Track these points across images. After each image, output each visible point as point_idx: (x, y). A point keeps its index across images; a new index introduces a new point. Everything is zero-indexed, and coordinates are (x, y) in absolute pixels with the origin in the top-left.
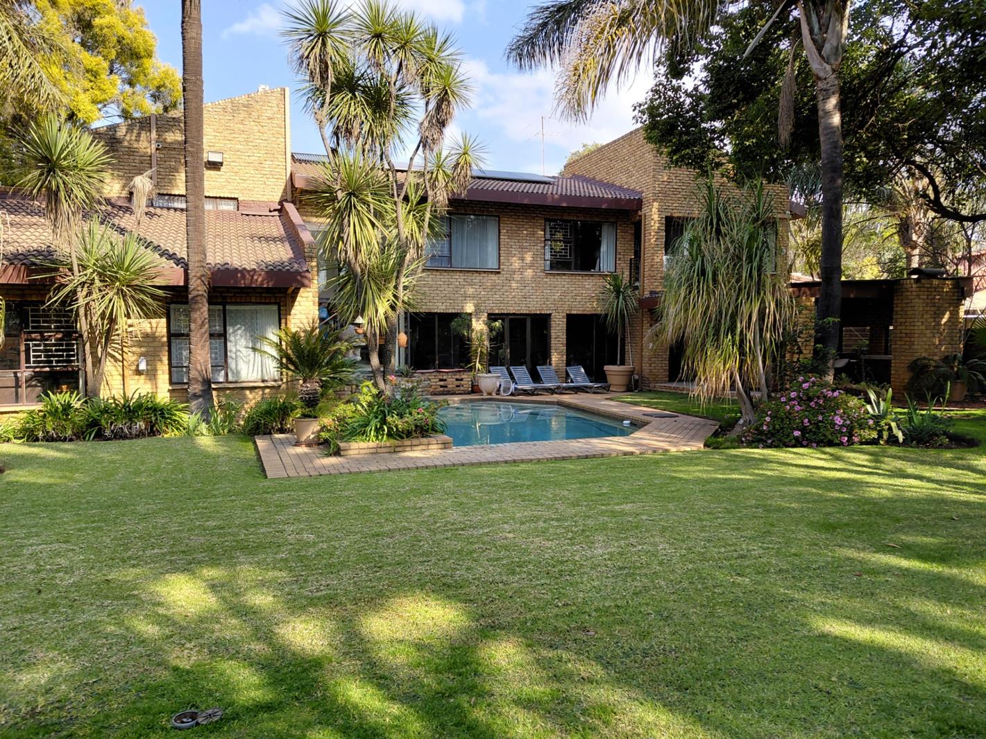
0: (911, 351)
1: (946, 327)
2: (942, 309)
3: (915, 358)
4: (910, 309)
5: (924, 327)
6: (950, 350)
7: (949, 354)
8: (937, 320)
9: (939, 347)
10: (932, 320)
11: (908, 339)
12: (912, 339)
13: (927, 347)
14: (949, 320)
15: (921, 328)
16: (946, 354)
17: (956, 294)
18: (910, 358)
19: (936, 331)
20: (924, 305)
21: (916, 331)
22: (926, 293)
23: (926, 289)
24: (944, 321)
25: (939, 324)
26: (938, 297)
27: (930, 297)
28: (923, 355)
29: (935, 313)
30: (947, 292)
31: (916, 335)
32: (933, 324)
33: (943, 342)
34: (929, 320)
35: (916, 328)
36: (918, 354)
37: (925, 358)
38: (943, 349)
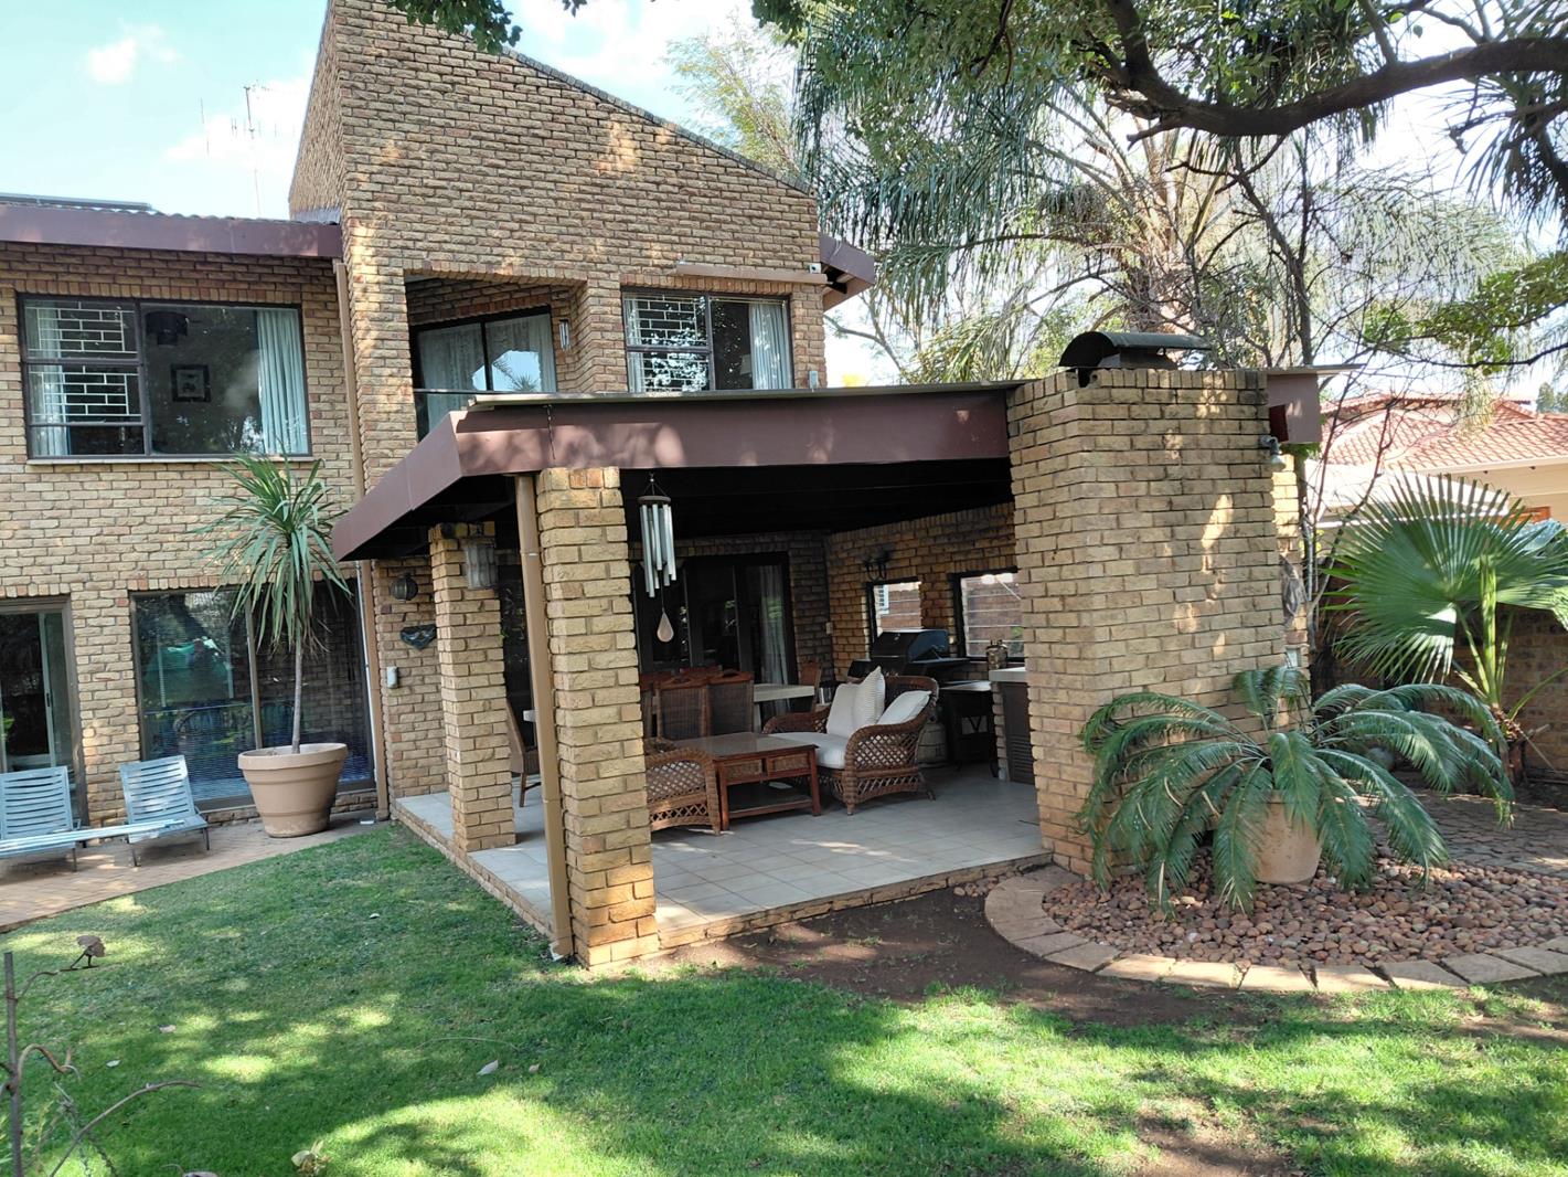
0: (1085, 668)
1: (1223, 561)
2: (1199, 487)
3: (1105, 698)
4: (1064, 495)
5: (1128, 567)
6: (1249, 650)
7: (1250, 665)
8: (1181, 532)
9: (1205, 640)
10: (1159, 534)
11: (1072, 619)
12: (1086, 620)
13: (1152, 646)
14: (1233, 530)
15: (1113, 568)
16: (1237, 666)
17: (1250, 426)
18: (1086, 699)
19: (1182, 579)
20: (1122, 475)
21: (1096, 586)
22: (1121, 426)
23: (1122, 412)
24: (1211, 533)
25: (1191, 548)
26: (1178, 440)
27: (1140, 442)
28: (1140, 679)
29: (1171, 508)
30: (1211, 419)
31: (1098, 602)
32: (1168, 550)
33: (1217, 622)
34: (1148, 537)
35: (1096, 570)
36: (1117, 680)
37: (1147, 696)
38: (1218, 650)
